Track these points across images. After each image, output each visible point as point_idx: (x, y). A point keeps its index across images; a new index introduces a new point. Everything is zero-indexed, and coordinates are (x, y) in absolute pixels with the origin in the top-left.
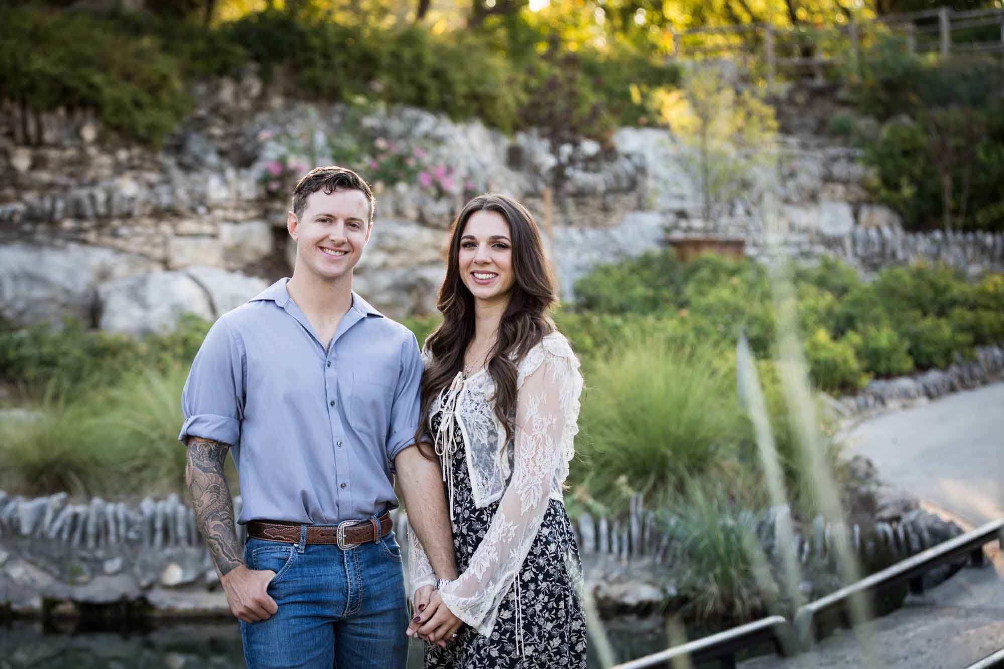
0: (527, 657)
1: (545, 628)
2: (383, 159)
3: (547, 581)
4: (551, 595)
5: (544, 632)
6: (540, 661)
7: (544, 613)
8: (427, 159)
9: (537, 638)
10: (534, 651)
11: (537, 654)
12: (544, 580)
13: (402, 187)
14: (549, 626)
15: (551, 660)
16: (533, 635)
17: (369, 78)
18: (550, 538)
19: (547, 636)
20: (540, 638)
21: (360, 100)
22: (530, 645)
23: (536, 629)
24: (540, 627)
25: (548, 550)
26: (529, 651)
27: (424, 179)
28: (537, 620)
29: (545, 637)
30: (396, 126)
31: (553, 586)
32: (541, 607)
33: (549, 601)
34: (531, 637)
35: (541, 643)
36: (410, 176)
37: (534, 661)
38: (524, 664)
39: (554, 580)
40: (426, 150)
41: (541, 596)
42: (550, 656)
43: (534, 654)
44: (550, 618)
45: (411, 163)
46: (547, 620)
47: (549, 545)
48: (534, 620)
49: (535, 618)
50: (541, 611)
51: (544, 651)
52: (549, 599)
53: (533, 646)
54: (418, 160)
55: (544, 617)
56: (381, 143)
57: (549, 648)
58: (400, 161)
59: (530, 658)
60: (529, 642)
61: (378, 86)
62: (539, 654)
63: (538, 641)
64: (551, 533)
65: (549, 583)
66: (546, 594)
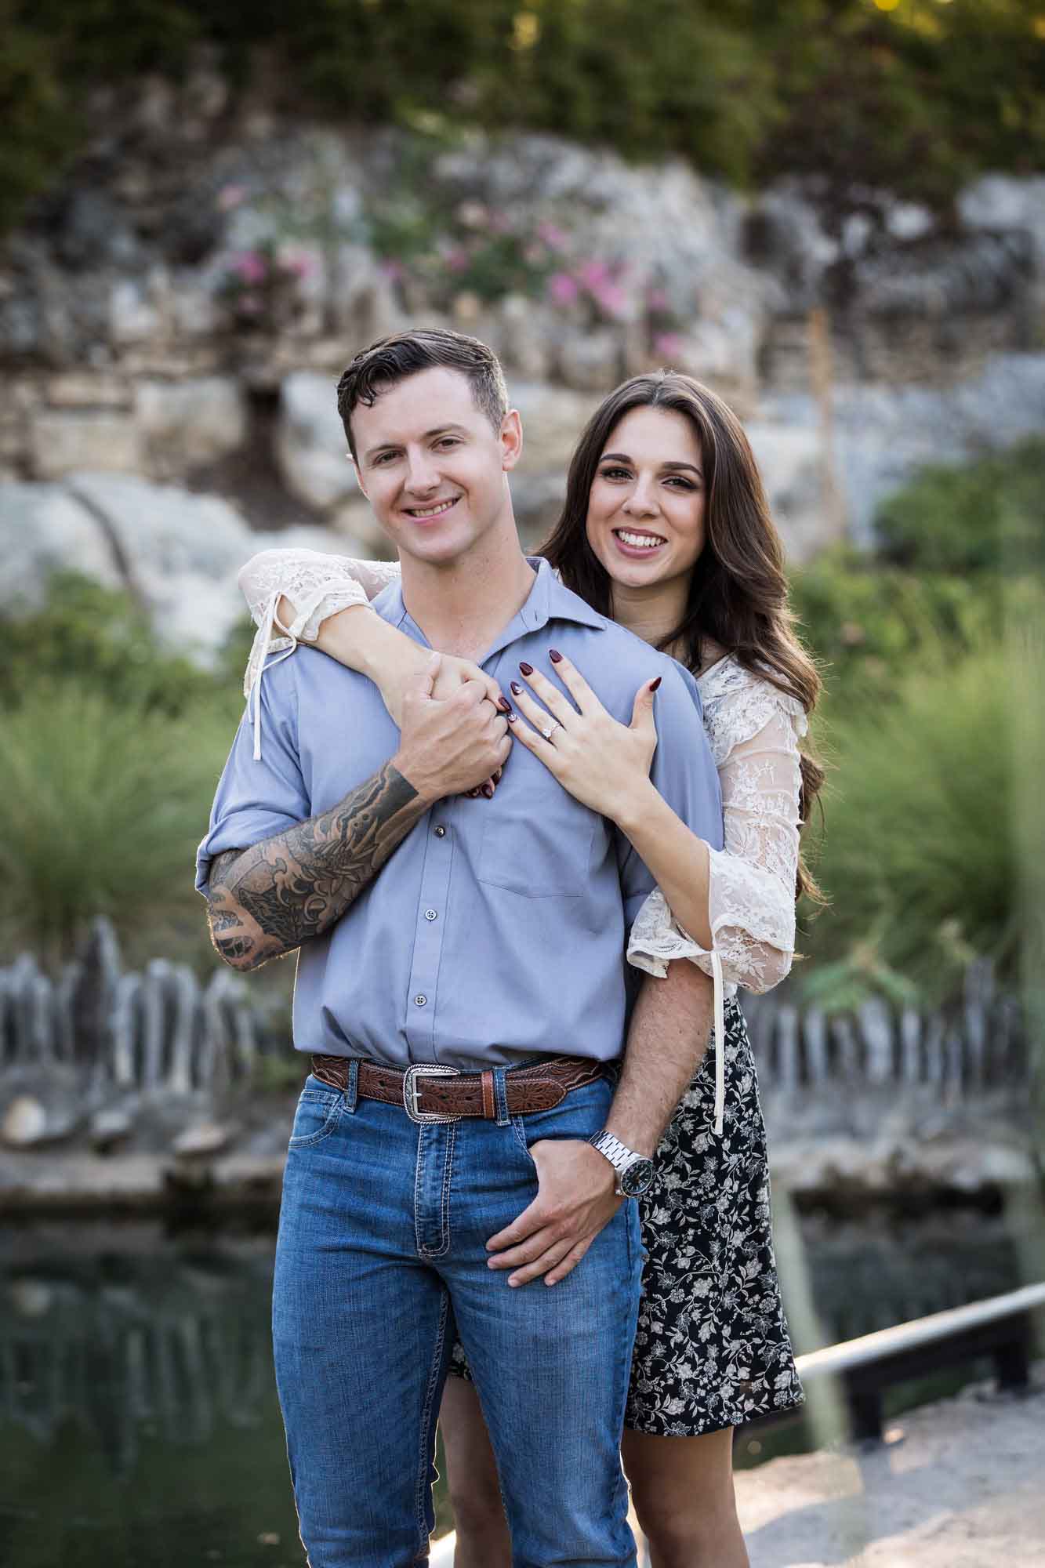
0: (697, 1299)
1: (730, 1243)
2: (479, 248)
3: (738, 1152)
4: (743, 1177)
5: (729, 1250)
6: (722, 1306)
7: (732, 1215)
8: (566, 244)
9: (716, 1263)
10: (712, 1289)
11: (716, 1293)
12: (734, 1150)
13: (515, 307)
14: (738, 1239)
15: (742, 1305)
16: (711, 1257)
17: (452, 73)
18: (740, 1066)
19: (734, 1256)
20: (722, 1265)
21: (429, 122)
22: (704, 1277)
23: (716, 1247)
24: (723, 1242)
25: (737, 1090)
26: (702, 1288)
27: (561, 288)
28: (718, 1230)
29: (729, 1259)
30: (506, 174)
31: (747, 1159)
32: (727, 1204)
33: (740, 1190)
34: (707, 1263)
35: (722, 1273)
36: (533, 283)
37: (712, 1308)
38: (693, 1315)
39: (748, 1149)
40: (567, 225)
41: (728, 1182)
42: (740, 1296)
43: (711, 1295)
44: (740, 1221)
45: (534, 256)
46: (736, 1227)
47: (740, 1080)
48: (714, 1230)
49: (716, 1225)
50: (726, 1212)
51: (728, 1288)
52: (740, 1186)
53: (709, 1279)
54: (548, 247)
55: (729, 1222)
56: (472, 214)
57: (739, 1280)
58: (512, 250)
59: (703, 1301)
60: (702, 1271)
61: (471, 91)
62: (720, 1295)
63: (719, 1268)
64: (740, 1054)
65: (741, 1155)
66: (737, 1178)
